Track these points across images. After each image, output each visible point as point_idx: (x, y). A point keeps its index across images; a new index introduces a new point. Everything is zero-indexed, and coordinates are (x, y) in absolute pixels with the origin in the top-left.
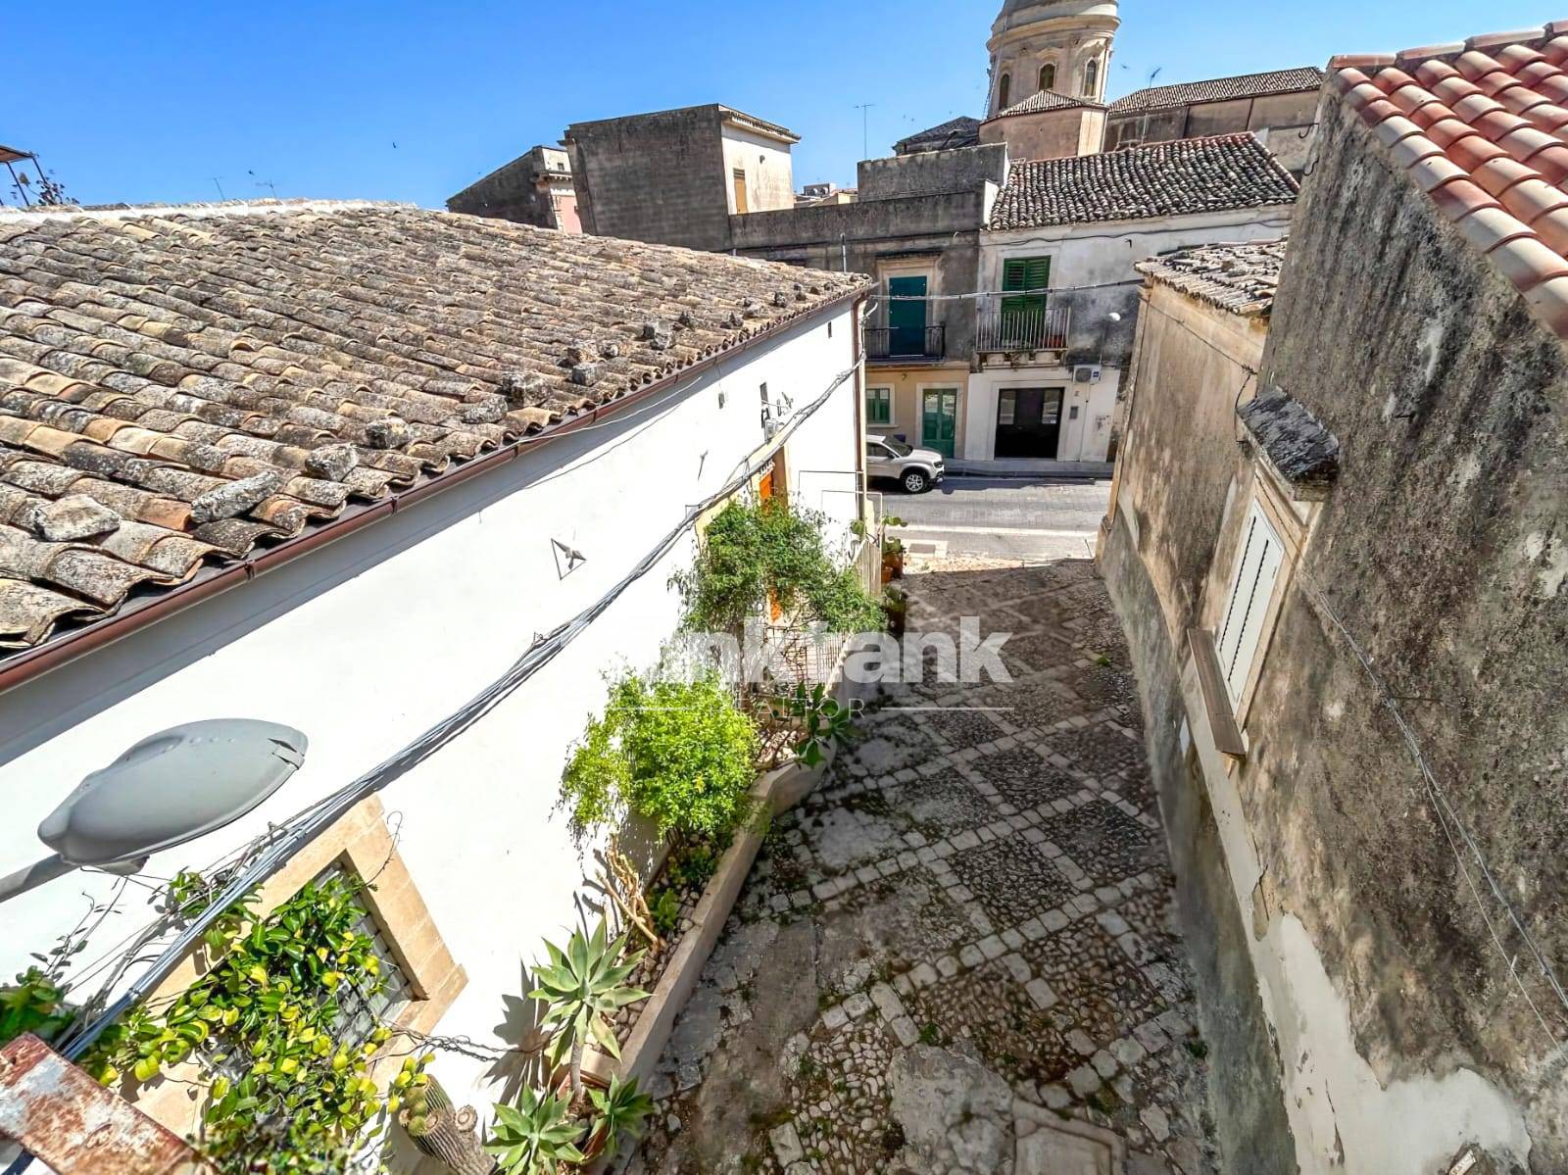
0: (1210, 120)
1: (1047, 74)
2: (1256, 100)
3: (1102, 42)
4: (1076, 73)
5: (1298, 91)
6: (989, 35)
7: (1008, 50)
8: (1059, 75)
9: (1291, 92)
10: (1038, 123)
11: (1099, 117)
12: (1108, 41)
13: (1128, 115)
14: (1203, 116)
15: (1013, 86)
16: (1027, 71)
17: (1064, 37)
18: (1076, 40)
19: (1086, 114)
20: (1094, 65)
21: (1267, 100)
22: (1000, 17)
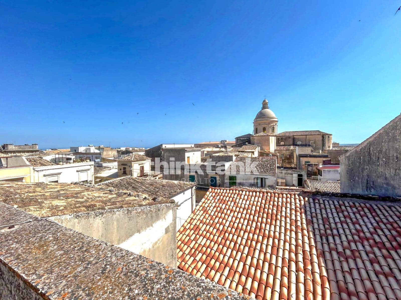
0: (298, 138)
1: (264, 129)
2: (307, 136)
3: (275, 124)
4: (270, 129)
5: (315, 135)
6: (253, 121)
7: (257, 124)
8: (267, 129)
9: (314, 135)
10: (261, 138)
11: (273, 138)
12: (276, 124)
13: (282, 136)
14: (297, 138)
15: (258, 130)
16: (260, 128)
17: (267, 123)
18: (269, 124)
19: (271, 137)
20: (274, 128)
21: (309, 136)
22: (255, 119)
